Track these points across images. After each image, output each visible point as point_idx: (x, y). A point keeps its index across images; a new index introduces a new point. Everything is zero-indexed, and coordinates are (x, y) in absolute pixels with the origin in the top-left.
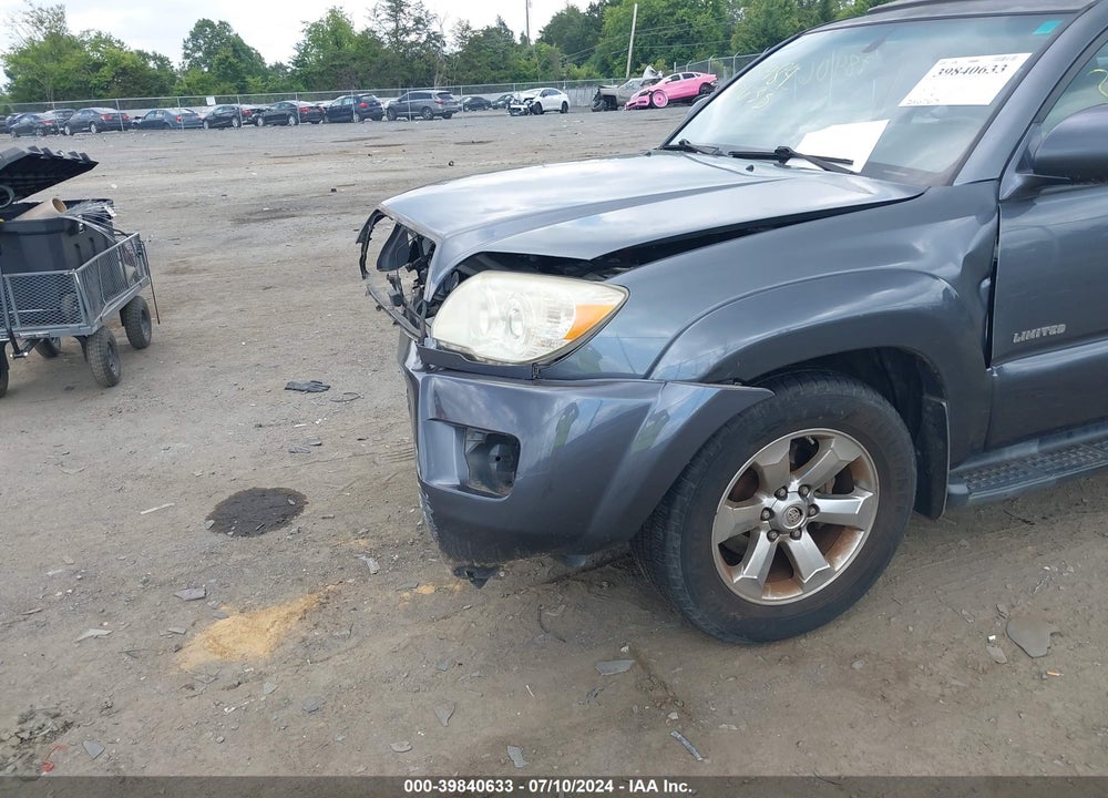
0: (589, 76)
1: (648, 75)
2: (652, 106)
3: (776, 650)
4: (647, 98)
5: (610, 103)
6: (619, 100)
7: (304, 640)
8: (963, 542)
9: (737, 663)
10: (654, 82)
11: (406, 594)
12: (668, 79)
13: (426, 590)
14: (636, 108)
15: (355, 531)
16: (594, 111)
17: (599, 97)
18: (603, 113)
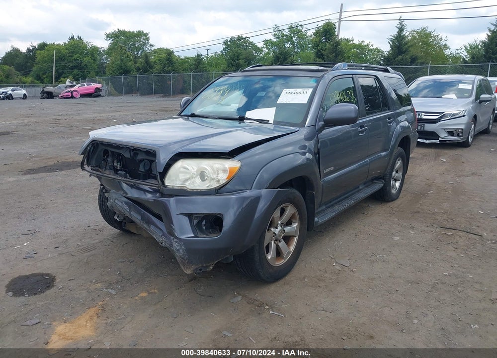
0: (32, 82)
1: (68, 83)
2: (72, 97)
3: (281, 282)
4: (70, 94)
5: (50, 95)
6: (54, 94)
7: (107, 323)
8: (309, 240)
9: (273, 288)
10: (72, 86)
11: (137, 298)
12: (79, 85)
13: (145, 294)
14: (65, 98)
15: (91, 282)
16: (41, 99)
17: (43, 92)
18: (46, 100)
